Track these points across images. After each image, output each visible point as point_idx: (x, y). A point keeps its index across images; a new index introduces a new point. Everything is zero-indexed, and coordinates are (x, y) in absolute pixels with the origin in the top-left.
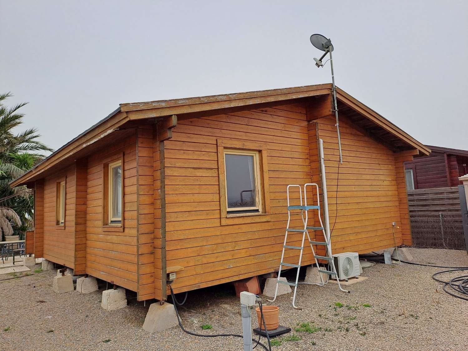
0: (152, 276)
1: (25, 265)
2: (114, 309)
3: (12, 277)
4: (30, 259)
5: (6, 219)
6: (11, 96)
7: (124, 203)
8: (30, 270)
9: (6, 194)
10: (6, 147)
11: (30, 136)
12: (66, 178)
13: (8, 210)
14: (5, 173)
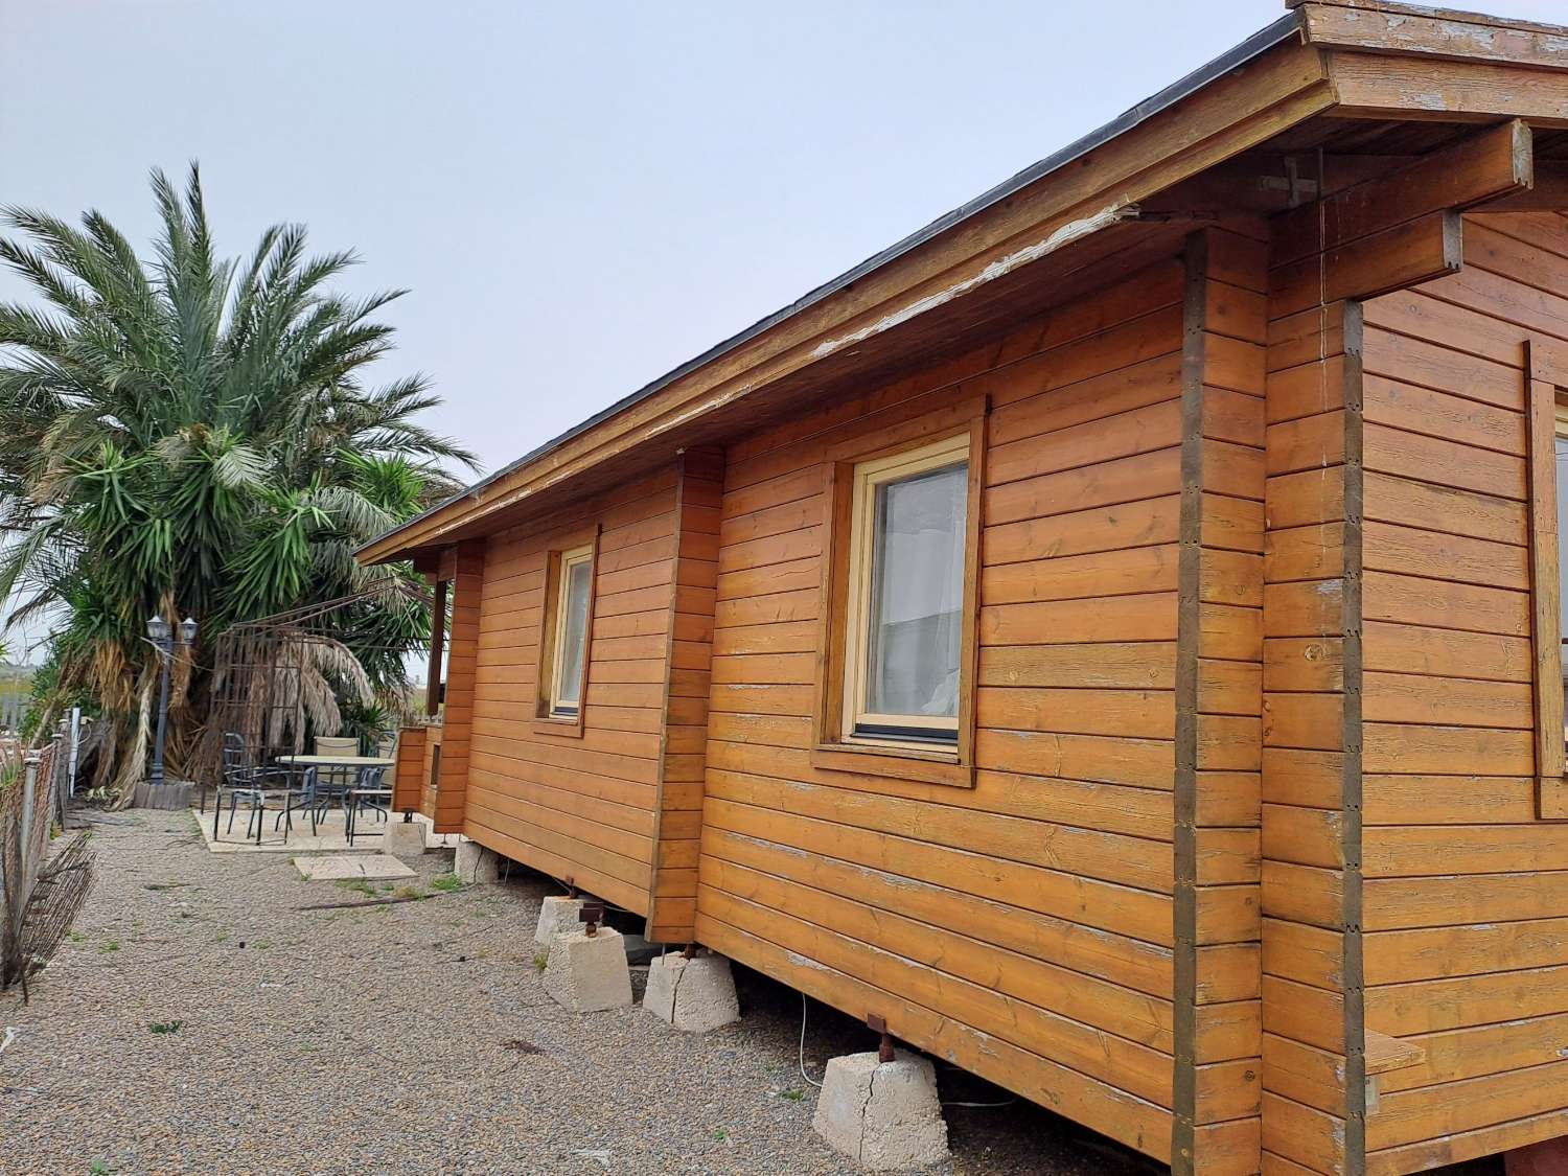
0: (1249, 1076)
1: (388, 848)
2: (896, 1164)
3: (360, 897)
4: (406, 832)
5: (321, 679)
6: (359, 262)
7: (980, 646)
8: (414, 874)
9: (325, 590)
10: (335, 430)
11: (407, 400)
12: (600, 532)
13: (332, 646)
14: (330, 518)
